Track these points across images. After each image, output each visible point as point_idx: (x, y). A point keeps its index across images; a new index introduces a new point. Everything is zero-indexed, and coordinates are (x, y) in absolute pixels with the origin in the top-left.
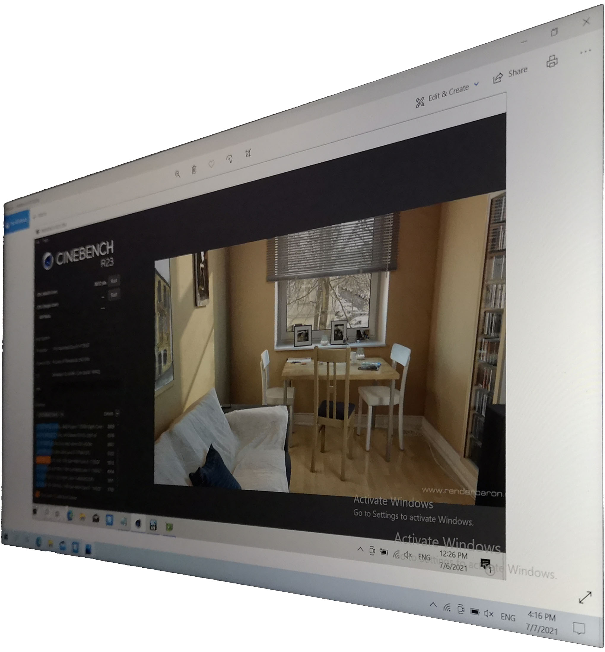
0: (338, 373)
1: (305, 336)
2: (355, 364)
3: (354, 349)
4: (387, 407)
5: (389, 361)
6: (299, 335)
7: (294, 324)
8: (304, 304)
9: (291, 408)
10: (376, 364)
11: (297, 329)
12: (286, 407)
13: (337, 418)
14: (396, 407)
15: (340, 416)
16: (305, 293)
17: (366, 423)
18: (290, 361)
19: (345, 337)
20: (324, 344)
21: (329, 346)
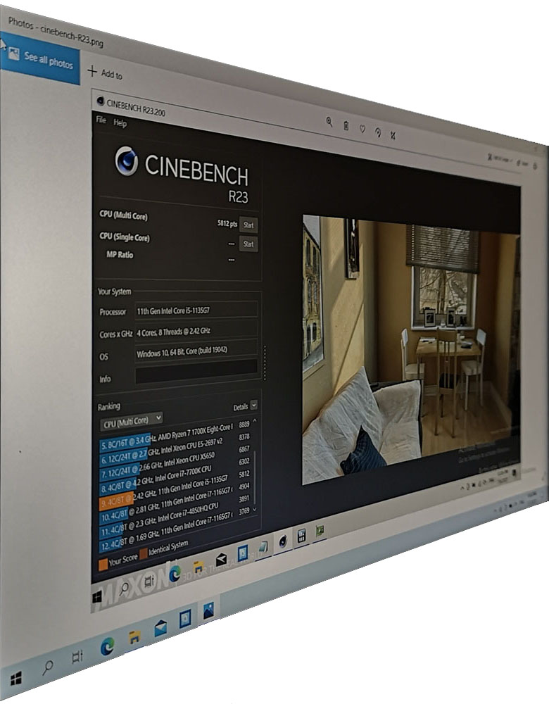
0: (450, 351)
1: (431, 319)
2: (460, 344)
3: (459, 331)
4: (475, 376)
5: (476, 341)
6: (428, 317)
7: (424, 307)
8: (431, 290)
9: (422, 381)
10: (470, 343)
11: (427, 312)
12: (419, 381)
13: (450, 388)
14: (479, 375)
15: (452, 386)
16: (431, 281)
17: (465, 390)
18: (421, 340)
19: (454, 322)
20: (442, 327)
21: (446, 328)
